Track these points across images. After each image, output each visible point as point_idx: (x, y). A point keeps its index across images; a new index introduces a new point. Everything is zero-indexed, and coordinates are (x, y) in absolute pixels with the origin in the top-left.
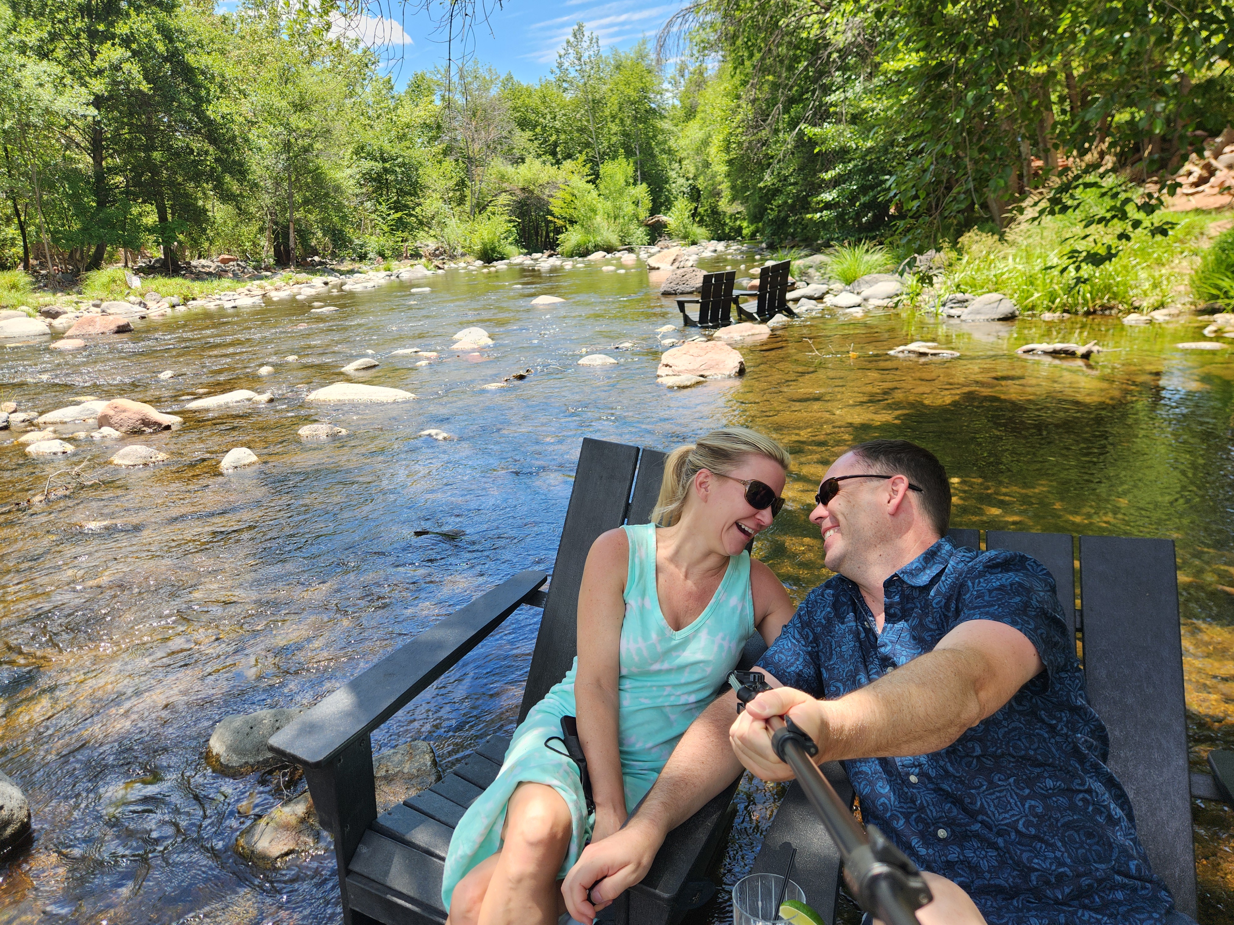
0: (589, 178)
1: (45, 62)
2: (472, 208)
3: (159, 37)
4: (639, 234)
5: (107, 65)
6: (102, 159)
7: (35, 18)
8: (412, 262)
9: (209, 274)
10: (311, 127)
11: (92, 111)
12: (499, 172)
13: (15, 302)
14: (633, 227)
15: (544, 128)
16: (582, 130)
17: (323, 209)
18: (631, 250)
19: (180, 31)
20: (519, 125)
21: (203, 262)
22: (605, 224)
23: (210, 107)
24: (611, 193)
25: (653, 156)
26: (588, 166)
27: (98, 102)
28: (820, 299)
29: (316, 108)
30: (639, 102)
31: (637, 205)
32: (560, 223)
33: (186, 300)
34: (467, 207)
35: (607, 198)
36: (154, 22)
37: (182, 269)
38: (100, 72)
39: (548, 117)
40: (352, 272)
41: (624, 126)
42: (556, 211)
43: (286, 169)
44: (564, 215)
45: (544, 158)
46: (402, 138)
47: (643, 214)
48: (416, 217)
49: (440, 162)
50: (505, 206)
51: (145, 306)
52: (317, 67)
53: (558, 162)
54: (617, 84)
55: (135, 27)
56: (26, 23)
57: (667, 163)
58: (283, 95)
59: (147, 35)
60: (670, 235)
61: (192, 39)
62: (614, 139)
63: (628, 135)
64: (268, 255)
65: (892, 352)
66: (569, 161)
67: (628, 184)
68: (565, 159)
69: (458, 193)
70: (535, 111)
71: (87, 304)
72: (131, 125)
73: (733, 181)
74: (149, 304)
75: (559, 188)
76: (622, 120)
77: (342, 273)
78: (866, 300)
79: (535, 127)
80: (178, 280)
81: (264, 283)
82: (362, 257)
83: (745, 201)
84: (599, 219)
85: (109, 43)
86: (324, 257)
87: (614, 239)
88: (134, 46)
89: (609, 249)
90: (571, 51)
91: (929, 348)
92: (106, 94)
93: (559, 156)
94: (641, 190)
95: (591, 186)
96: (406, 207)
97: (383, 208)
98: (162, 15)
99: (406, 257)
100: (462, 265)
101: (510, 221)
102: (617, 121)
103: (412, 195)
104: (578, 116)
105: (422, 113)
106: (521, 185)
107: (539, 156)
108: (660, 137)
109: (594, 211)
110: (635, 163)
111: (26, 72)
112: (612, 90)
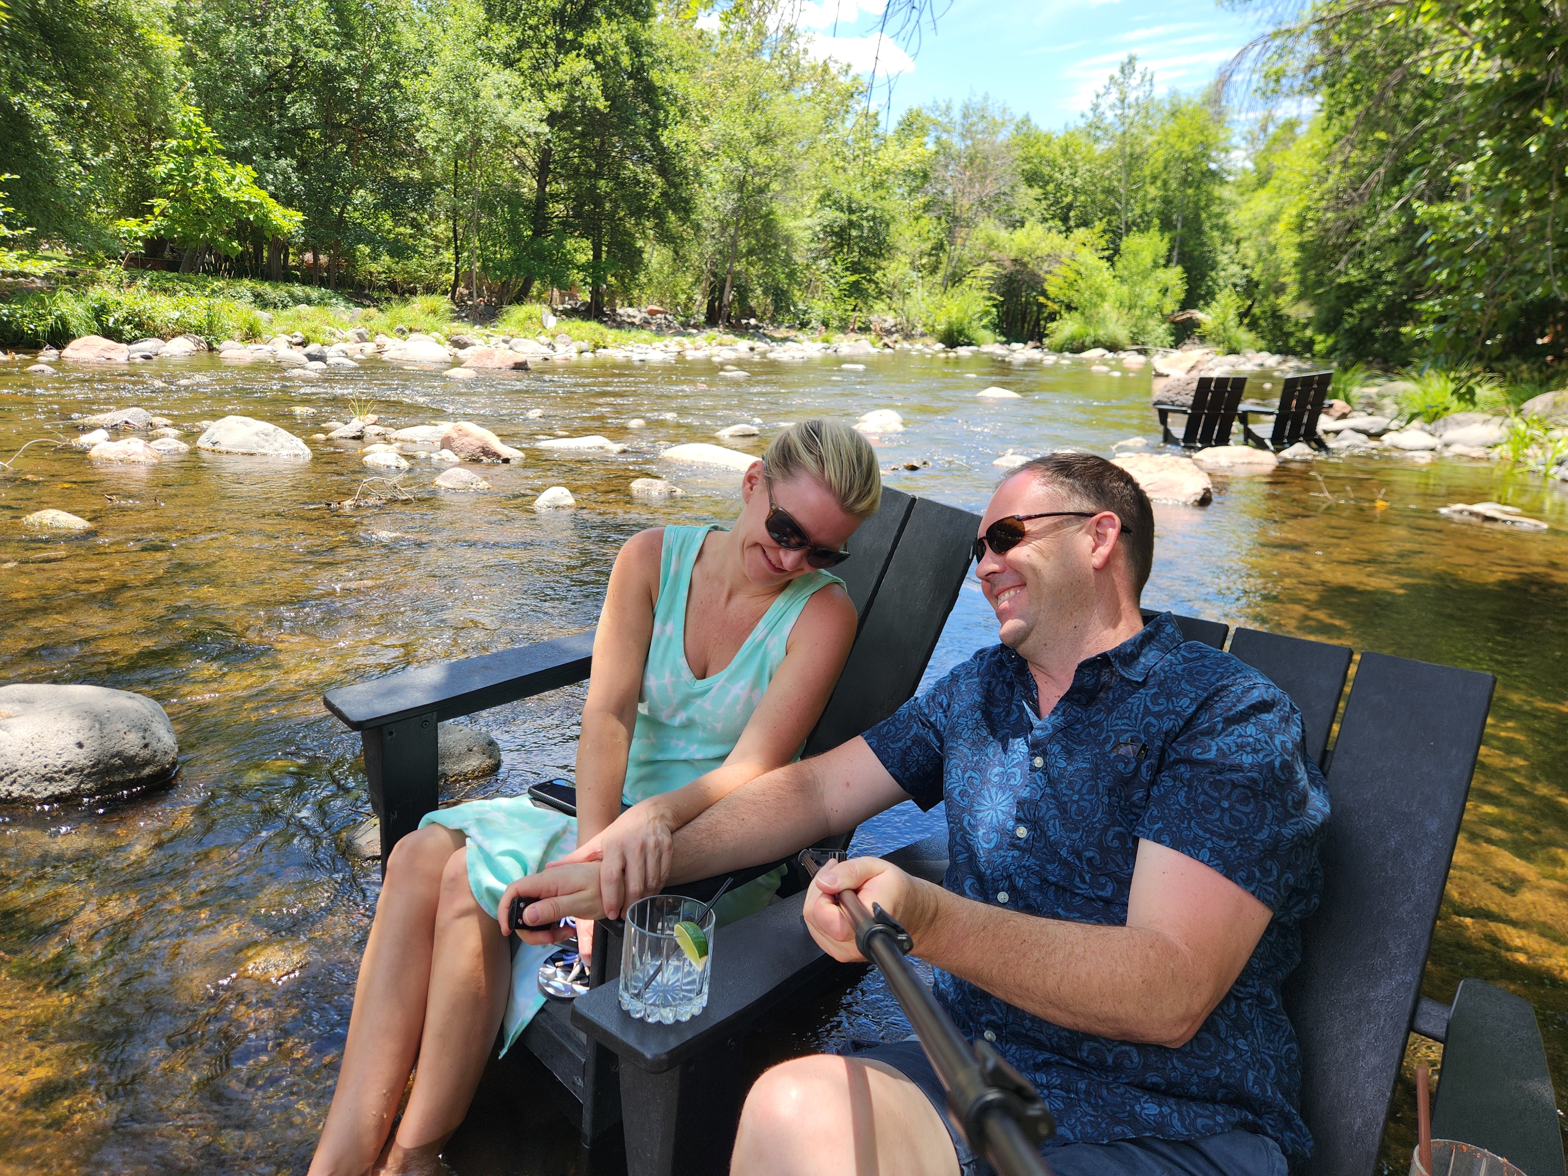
0: (1106, 253)
1: (508, 71)
2: (946, 278)
3: (626, 49)
4: (1160, 331)
5: (568, 78)
6: (546, 183)
7: (508, 23)
8: (859, 336)
9: (632, 324)
10: (771, 163)
11: (545, 128)
12: (988, 237)
13: (428, 327)
14: (1152, 323)
15: (1058, 187)
16: (1109, 191)
17: (768, 262)
18: (1143, 352)
19: (650, 44)
20: (1027, 180)
21: (630, 311)
22: (1114, 315)
23: (666, 133)
24: (1132, 275)
25: (1200, 232)
26: (1107, 237)
27: (553, 119)
28: (1376, 436)
29: (782, 142)
30: (1194, 159)
31: (1164, 295)
32: (1053, 307)
33: (597, 346)
34: (939, 277)
35: (1123, 280)
36: (625, 33)
37: (606, 315)
38: (560, 85)
39: (1067, 172)
40: (785, 340)
41: (1166, 190)
42: (1051, 290)
43: (734, 211)
44: (1062, 298)
45: (1051, 223)
46: (876, 186)
47: (1170, 305)
48: (877, 284)
49: (917, 219)
50: (988, 278)
51: (553, 348)
52: (794, 95)
53: (1069, 230)
54: (1167, 135)
55: (603, 37)
56: (500, 28)
57: (1218, 242)
58: (747, 124)
59: (614, 47)
60: (1202, 339)
61: (661, 54)
62: (1150, 207)
63: (1171, 202)
64: (700, 311)
65: (1444, 511)
66: (1082, 229)
67: (1156, 265)
68: (1078, 226)
69: (933, 258)
70: (1052, 164)
71: (497, 338)
72: (582, 147)
73: (1304, 272)
74: (558, 347)
75: (1061, 263)
76: (1165, 183)
77: (773, 339)
78: (1447, 445)
79: (1047, 183)
80: (593, 325)
81: (684, 340)
82: (804, 325)
83: (1317, 301)
84: (1107, 308)
85: (575, 53)
86: (761, 320)
87: (1122, 335)
88: (599, 58)
89: (1113, 347)
90: (1114, 90)
91: (1507, 513)
92: (560, 109)
93: (1072, 223)
94: (1174, 276)
95: (1105, 264)
96: (867, 270)
97: (838, 268)
98: (635, 25)
99: (853, 330)
100: (919, 346)
101: (990, 298)
102: (1159, 183)
103: (875, 255)
104: (1108, 172)
105: (908, 157)
106: (1013, 255)
107: (1045, 220)
108: (1215, 209)
109: (1102, 296)
110: (1172, 240)
111: (488, 81)
112: (1159, 143)
